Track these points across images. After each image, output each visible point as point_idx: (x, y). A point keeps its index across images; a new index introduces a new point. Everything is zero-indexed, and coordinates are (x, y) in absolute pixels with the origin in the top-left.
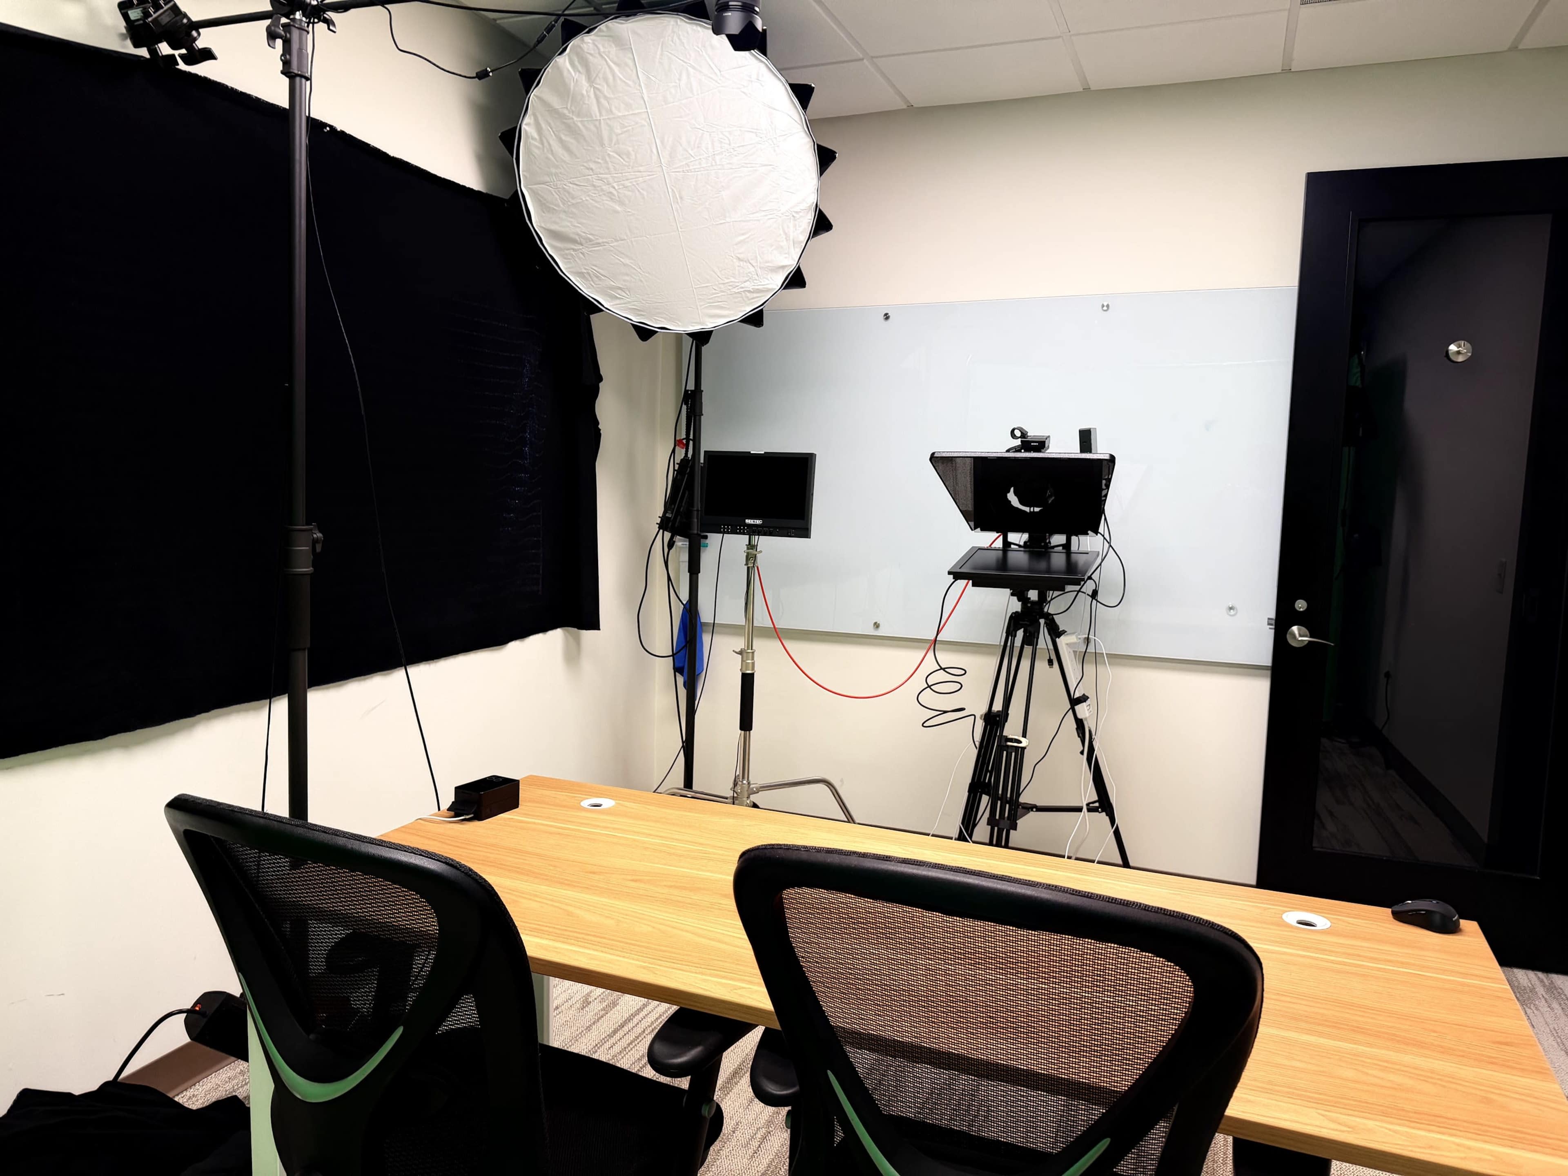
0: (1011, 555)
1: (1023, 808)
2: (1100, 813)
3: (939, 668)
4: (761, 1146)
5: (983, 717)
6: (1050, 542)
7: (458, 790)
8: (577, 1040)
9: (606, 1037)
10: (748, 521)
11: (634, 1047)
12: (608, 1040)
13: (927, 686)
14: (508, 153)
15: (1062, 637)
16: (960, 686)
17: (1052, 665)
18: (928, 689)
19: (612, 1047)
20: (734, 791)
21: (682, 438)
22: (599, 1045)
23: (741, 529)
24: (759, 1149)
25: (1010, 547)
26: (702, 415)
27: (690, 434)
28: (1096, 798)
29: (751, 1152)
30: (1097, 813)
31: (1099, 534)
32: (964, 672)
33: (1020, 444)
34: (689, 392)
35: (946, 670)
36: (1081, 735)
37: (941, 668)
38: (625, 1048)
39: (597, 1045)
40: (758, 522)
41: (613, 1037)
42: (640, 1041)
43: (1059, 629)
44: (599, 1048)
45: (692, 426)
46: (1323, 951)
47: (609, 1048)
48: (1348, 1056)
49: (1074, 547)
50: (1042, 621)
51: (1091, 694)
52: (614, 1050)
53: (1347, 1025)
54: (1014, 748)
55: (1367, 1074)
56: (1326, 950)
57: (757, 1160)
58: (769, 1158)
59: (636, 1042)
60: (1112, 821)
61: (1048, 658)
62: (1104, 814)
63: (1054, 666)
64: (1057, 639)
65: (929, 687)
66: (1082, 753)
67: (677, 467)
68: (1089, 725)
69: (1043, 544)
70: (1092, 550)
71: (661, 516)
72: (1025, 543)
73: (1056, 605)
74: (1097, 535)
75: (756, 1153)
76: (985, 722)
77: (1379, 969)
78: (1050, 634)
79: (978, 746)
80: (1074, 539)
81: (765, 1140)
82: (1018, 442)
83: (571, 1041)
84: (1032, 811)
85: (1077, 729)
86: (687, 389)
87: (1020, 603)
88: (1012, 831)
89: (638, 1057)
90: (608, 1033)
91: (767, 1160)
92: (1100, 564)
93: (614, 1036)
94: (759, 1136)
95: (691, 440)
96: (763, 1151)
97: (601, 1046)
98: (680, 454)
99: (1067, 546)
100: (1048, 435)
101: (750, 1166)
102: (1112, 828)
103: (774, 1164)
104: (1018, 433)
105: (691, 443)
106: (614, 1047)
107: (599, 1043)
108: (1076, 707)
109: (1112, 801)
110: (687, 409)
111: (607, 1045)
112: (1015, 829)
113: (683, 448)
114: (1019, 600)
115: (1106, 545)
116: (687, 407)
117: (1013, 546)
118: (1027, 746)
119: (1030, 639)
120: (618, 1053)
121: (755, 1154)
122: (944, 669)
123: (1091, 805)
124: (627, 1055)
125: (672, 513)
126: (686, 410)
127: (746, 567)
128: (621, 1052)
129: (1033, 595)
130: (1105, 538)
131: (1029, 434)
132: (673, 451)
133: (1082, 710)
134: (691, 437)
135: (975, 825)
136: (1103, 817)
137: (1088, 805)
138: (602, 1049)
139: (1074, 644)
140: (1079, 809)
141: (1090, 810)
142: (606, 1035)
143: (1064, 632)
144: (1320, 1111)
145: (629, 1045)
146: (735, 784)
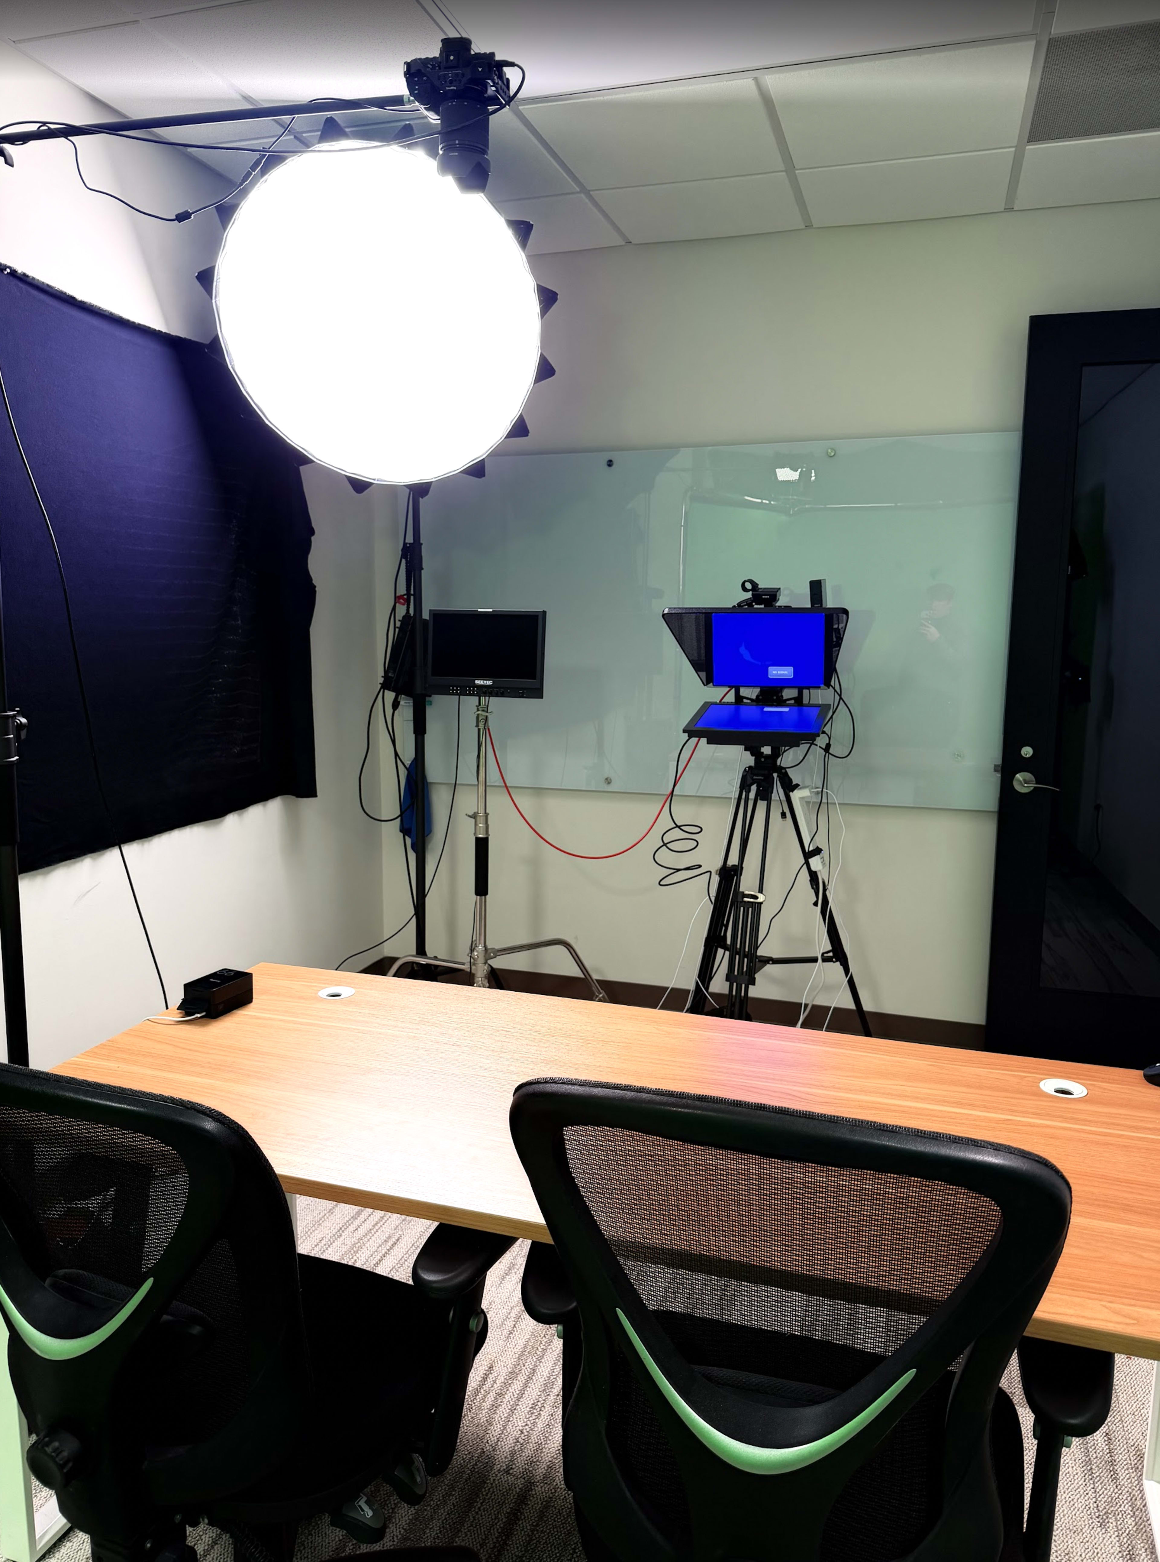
0: (743, 709)
1: (759, 961)
2: (834, 962)
3: (675, 826)
4: (516, 1326)
5: (718, 872)
6: (782, 696)
7: (187, 986)
8: (320, 1224)
9: (350, 1220)
10: (478, 682)
11: (379, 1228)
12: (352, 1223)
13: (662, 844)
14: (205, 293)
15: (795, 791)
16: (695, 843)
17: (786, 818)
18: (664, 847)
19: (357, 1229)
20: (471, 957)
21: (402, 594)
22: (343, 1229)
23: (471, 690)
24: (515, 1329)
25: (743, 702)
26: (423, 569)
27: (410, 590)
28: (830, 948)
29: (506, 1333)
30: (832, 963)
31: (831, 687)
32: (700, 830)
33: (751, 596)
34: (408, 545)
35: (682, 827)
36: (814, 887)
37: (677, 826)
38: (371, 1230)
39: (341, 1229)
40: (489, 683)
41: (357, 1219)
42: (386, 1222)
43: (792, 782)
44: (343, 1231)
45: (412, 581)
46: (1084, 1122)
47: (354, 1231)
48: (1123, 1238)
49: (805, 701)
50: (775, 775)
51: (823, 846)
52: (359, 1232)
53: (1118, 1204)
54: (751, 904)
55: (1142, 1257)
56: (1086, 1120)
57: (513, 1341)
58: (525, 1337)
59: (382, 1223)
60: (847, 970)
61: (781, 811)
62: (838, 963)
63: (787, 819)
64: (791, 793)
65: (665, 845)
66: (816, 904)
67: (398, 624)
68: (822, 876)
69: (775, 698)
70: (824, 703)
71: (383, 675)
72: (757, 696)
73: (788, 758)
74: (829, 688)
75: (512, 1333)
76: (720, 877)
77: (1140, 1139)
78: (782, 788)
79: (713, 901)
80: (805, 692)
81: (520, 1319)
82: (749, 595)
83: (314, 1225)
84: (769, 963)
85: (810, 881)
86: (407, 541)
87: (754, 758)
88: (750, 986)
89: (385, 1238)
90: (352, 1215)
91: (523, 1340)
92: (831, 717)
93: (359, 1218)
94: (513, 1315)
95: (412, 595)
96: (519, 1331)
97: (345, 1229)
98: (401, 611)
99: (799, 700)
100: (778, 587)
101: (506, 1348)
102: (847, 977)
103: (531, 1344)
104: (748, 586)
105: (412, 598)
106: (359, 1229)
107: (343, 1226)
108: (811, 860)
109: (846, 951)
110: (406, 563)
111: (351, 1228)
112: (754, 984)
113: (404, 604)
114: (752, 755)
115: (837, 697)
116: (406, 560)
117: (745, 701)
118: (764, 901)
119: (765, 794)
120: (364, 1236)
121: (511, 1335)
122: (679, 827)
123: (825, 955)
124: (372, 1238)
125: (394, 673)
126: (405, 565)
127: (477, 729)
128: (366, 1234)
129: (767, 750)
130: (835, 691)
131: (759, 587)
132: (394, 609)
133: (816, 863)
134: (412, 592)
135: (711, 978)
136: (837, 967)
137: (823, 954)
138: (346, 1232)
139: (807, 797)
140: (814, 960)
141: (825, 960)
142: (350, 1217)
143: (797, 786)
144: (1104, 1303)
145: (374, 1226)
146: (472, 950)
